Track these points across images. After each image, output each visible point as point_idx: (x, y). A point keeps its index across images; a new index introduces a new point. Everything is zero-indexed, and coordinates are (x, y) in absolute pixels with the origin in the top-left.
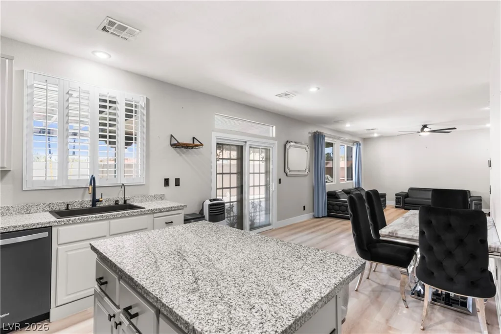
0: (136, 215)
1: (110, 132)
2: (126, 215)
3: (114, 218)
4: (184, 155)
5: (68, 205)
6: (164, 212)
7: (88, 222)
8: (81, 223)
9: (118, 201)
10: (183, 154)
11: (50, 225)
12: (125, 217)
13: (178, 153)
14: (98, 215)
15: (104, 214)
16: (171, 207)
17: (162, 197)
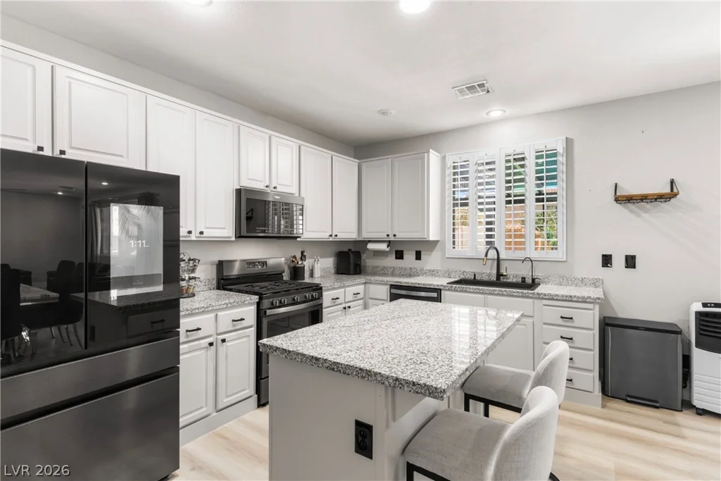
0: (516, 296)
1: (515, 196)
2: (505, 293)
3: (490, 294)
4: (645, 215)
5: (475, 275)
6: (557, 300)
7: (466, 291)
8: (461, 291)
9: (524, 278)
10: (645, 212)
11: (440, 288)
12: (503, 295)
13: (631, 211)
14: (475, 287)
15: (481, 288)
16: (571, 297)
17: (596, 283)
